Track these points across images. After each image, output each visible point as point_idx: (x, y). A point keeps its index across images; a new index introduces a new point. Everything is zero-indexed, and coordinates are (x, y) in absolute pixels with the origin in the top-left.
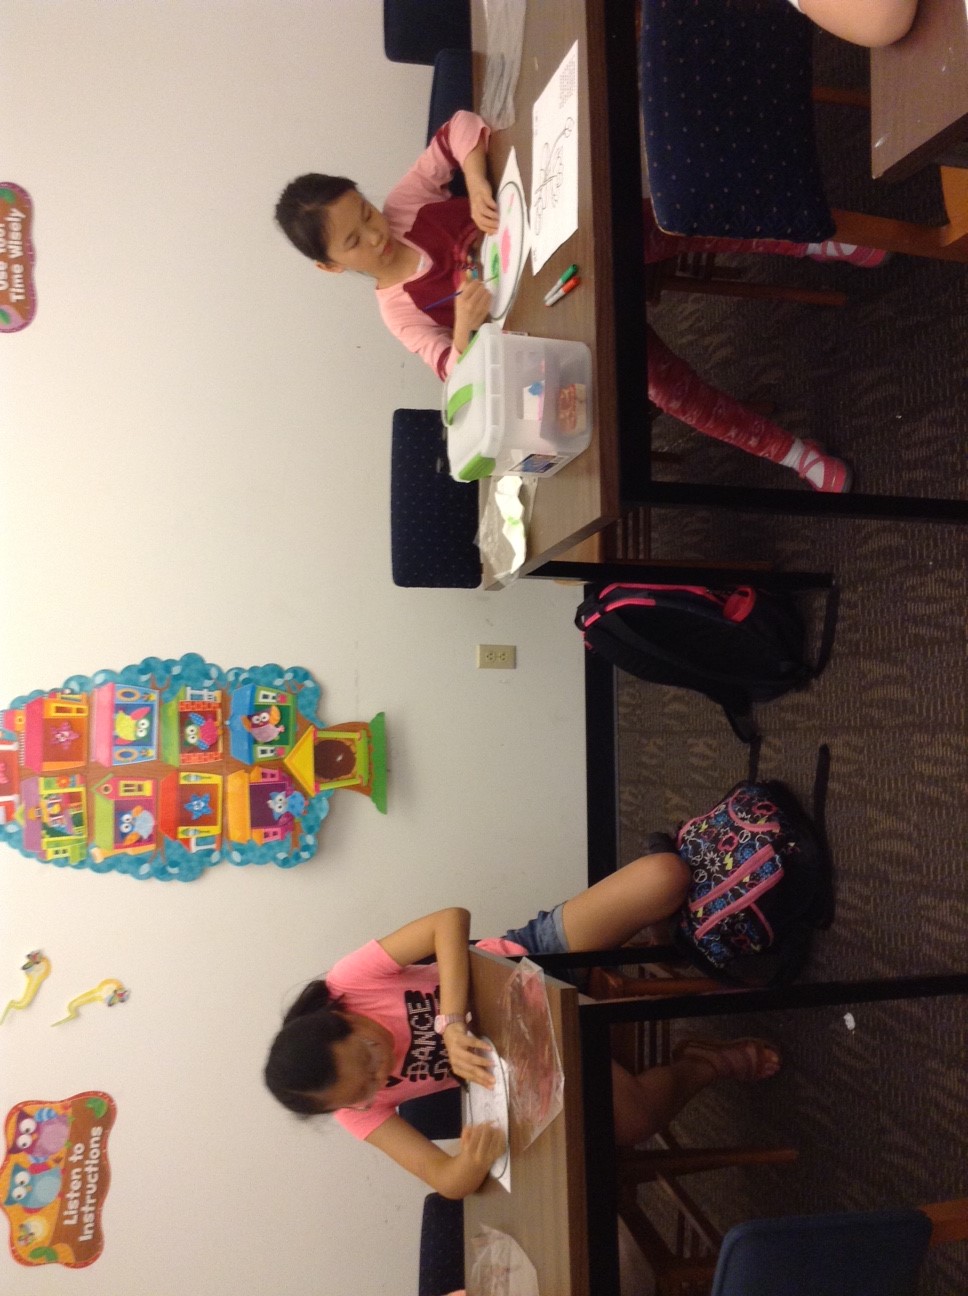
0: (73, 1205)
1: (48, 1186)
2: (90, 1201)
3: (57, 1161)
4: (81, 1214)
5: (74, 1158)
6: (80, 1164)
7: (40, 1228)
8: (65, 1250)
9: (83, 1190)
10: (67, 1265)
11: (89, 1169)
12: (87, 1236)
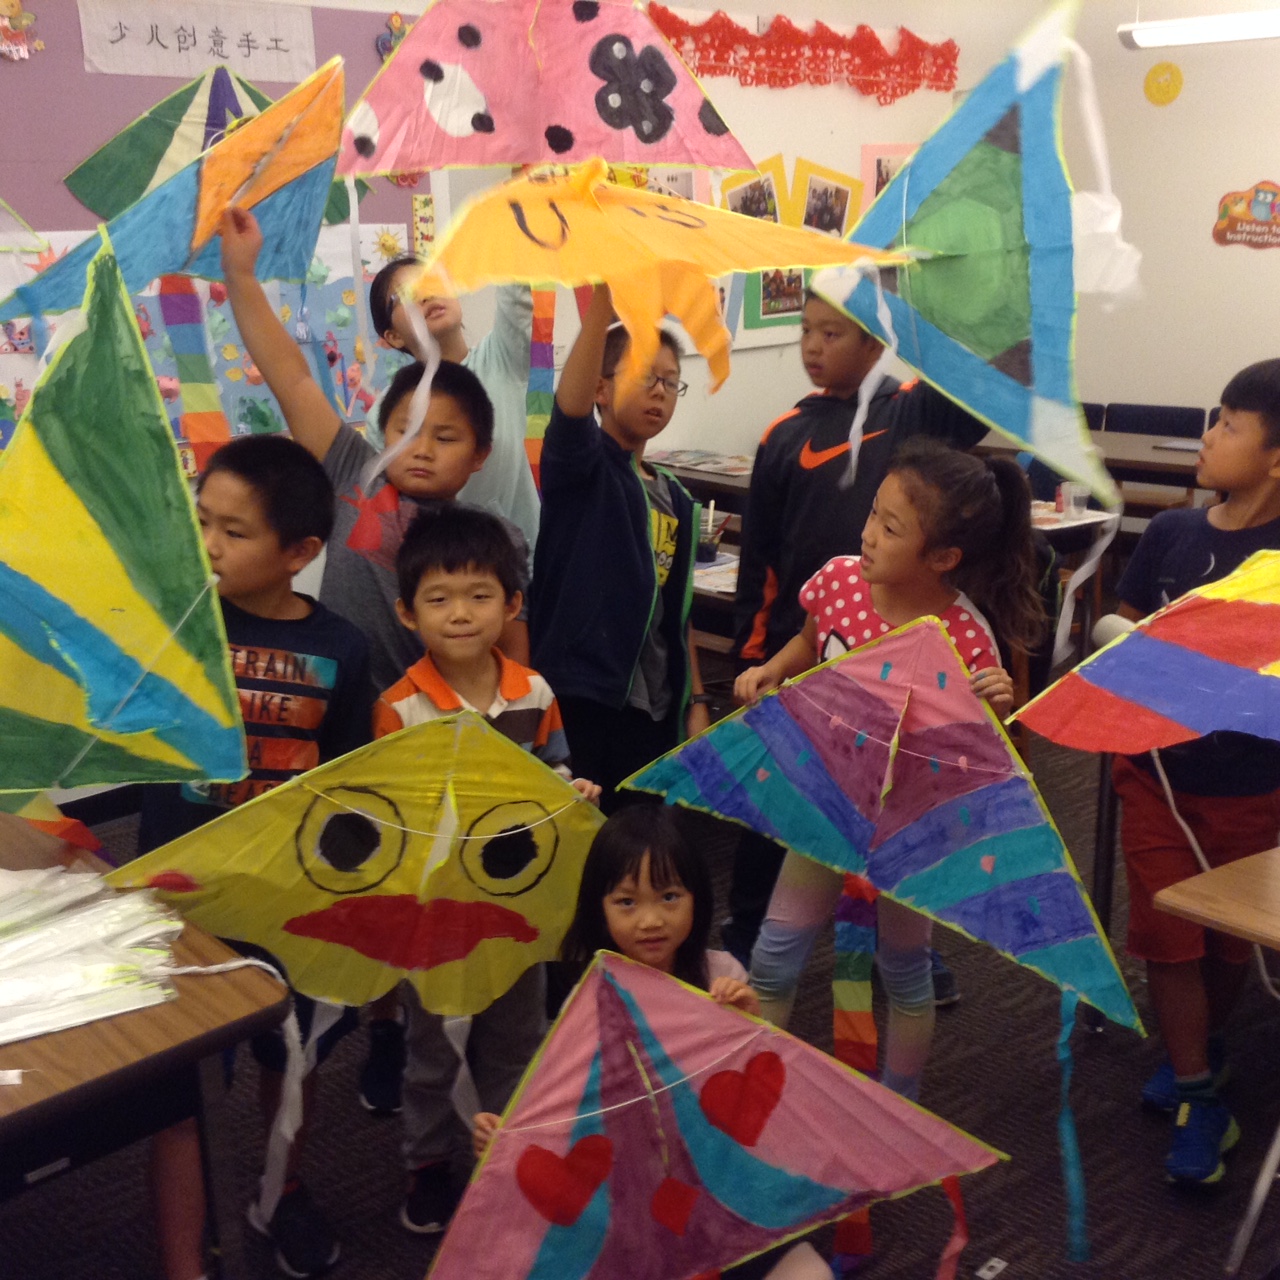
0: (1248, 228)
1: (1261, 213)
2: (1249, 237)
3: (1275, 218)
4: (1242, 233)
5: (1274, 228)
6: (1270, 231)
7: (1239, 209)
8: (1225, 223)
9: (1255, 233)
10: (1216, 226)
11: (1266, 237)
12: (1229, 236)
